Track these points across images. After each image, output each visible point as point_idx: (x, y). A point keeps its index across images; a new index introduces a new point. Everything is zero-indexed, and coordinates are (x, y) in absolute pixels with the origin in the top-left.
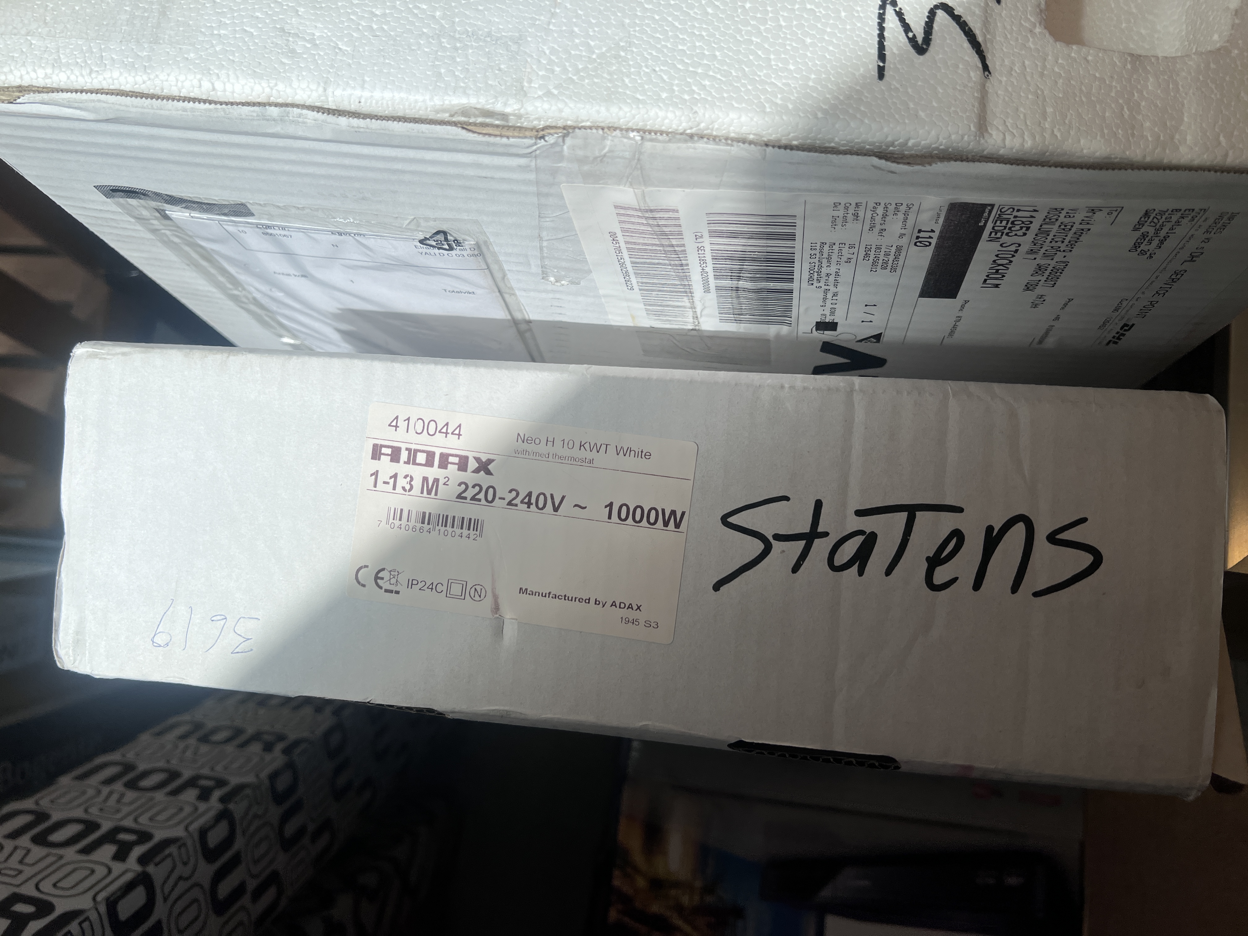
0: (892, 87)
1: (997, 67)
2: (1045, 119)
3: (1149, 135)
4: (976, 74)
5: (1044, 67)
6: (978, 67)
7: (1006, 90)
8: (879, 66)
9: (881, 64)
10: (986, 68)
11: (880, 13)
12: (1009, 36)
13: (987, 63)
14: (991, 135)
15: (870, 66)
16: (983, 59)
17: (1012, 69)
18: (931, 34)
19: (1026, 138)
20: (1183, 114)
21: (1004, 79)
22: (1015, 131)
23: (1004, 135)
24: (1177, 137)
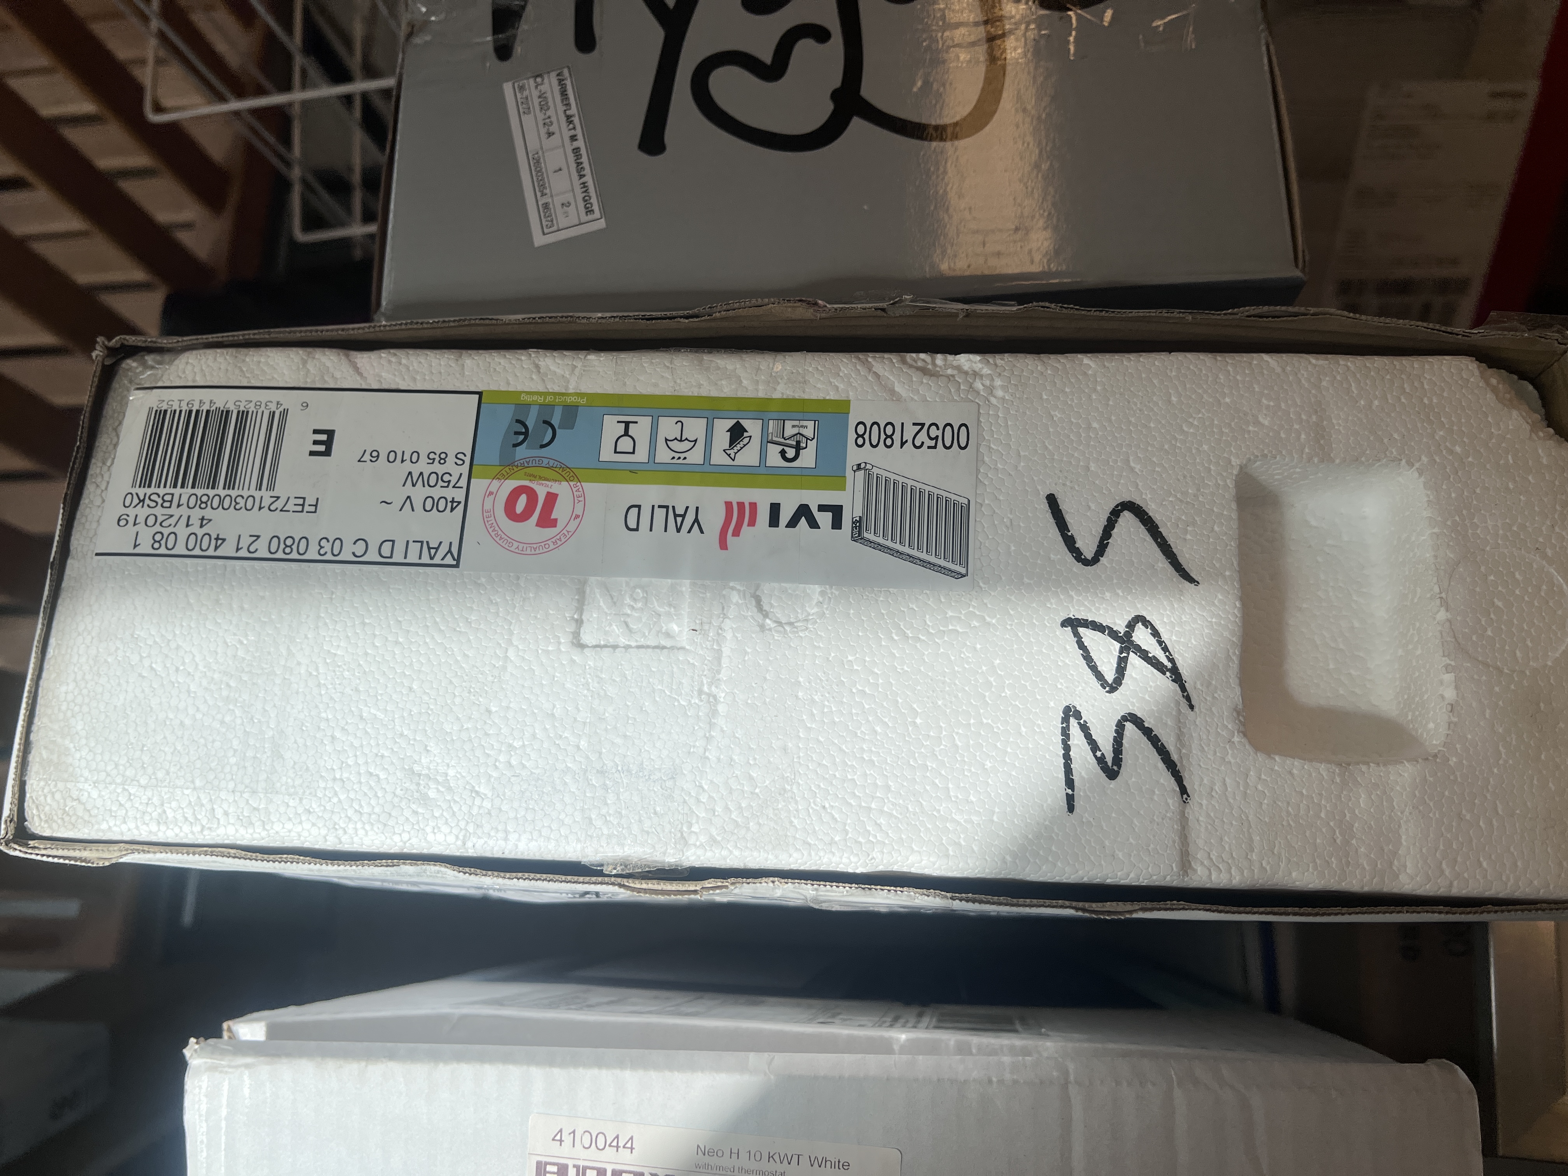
0: (1084, 820)
1: (1196, 787)
2: (1252, 850)
3: (1365, 863)
4: (1173, 801)
5: (1247, 785)
6: (1175, 791)
7: (1208, 815)
8: (1067, 794)
9: (1070, 792)
10: (1183, 790)
11: (1062, 727)
12: (1206, 749)
13: (1185, 783)
14: (1195, 871)
15: (1059, 795)
16: (1179, 779)
17: (1212, 789)
18: (1121, 753)
19: (1233, 873)
20: (1400, 836)
21: (1204, 802)
22: (1221, 866)
23: (1210, 870)
24: (1396, 862)
